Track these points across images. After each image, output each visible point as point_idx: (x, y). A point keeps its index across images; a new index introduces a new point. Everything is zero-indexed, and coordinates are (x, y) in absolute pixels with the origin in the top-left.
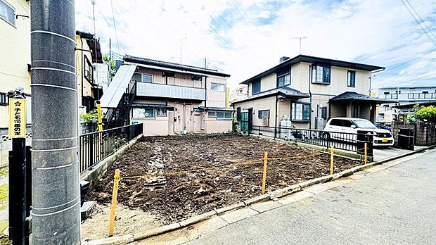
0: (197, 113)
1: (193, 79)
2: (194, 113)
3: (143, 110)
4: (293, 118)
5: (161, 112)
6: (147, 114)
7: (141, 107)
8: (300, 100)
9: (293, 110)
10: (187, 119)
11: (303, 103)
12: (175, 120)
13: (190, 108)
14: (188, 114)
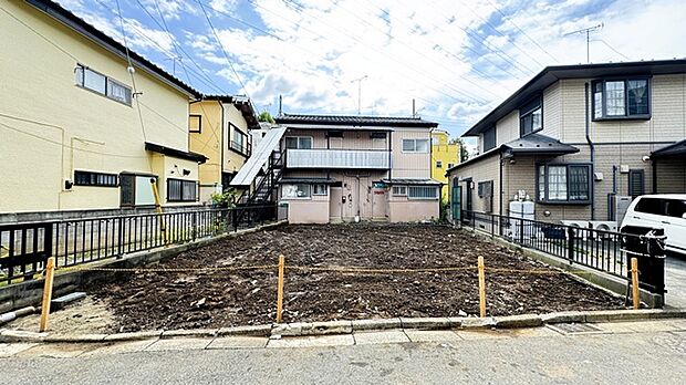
0: (379, 190)
1: (371, 138)
2: (374, 189)
3: (294, 188)
4: (542, 196)
5: (319, 189)
6: (300, 193)
7: (292, 184)
8: (560, 159)
9: (542, 180)
10: (363, 200)
11: (566, 165)
12: (344, 201)
13: (366, 182)
14: (364, 192)
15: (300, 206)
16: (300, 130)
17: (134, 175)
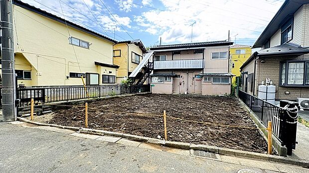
0: (198, 79)
1: (195, 53)
2: (196, 79)
3: (157, 78)
5: (167, 79)
6: (159, 80)
7: (156, 76)
9: (284, 72)
10: (190, 84)
11: (304, 62)
12: (180, 84)
13: (192, 75)
14: (190, 80)
15: (159, 86)
16: (160, 52)
17: (90, 74)
